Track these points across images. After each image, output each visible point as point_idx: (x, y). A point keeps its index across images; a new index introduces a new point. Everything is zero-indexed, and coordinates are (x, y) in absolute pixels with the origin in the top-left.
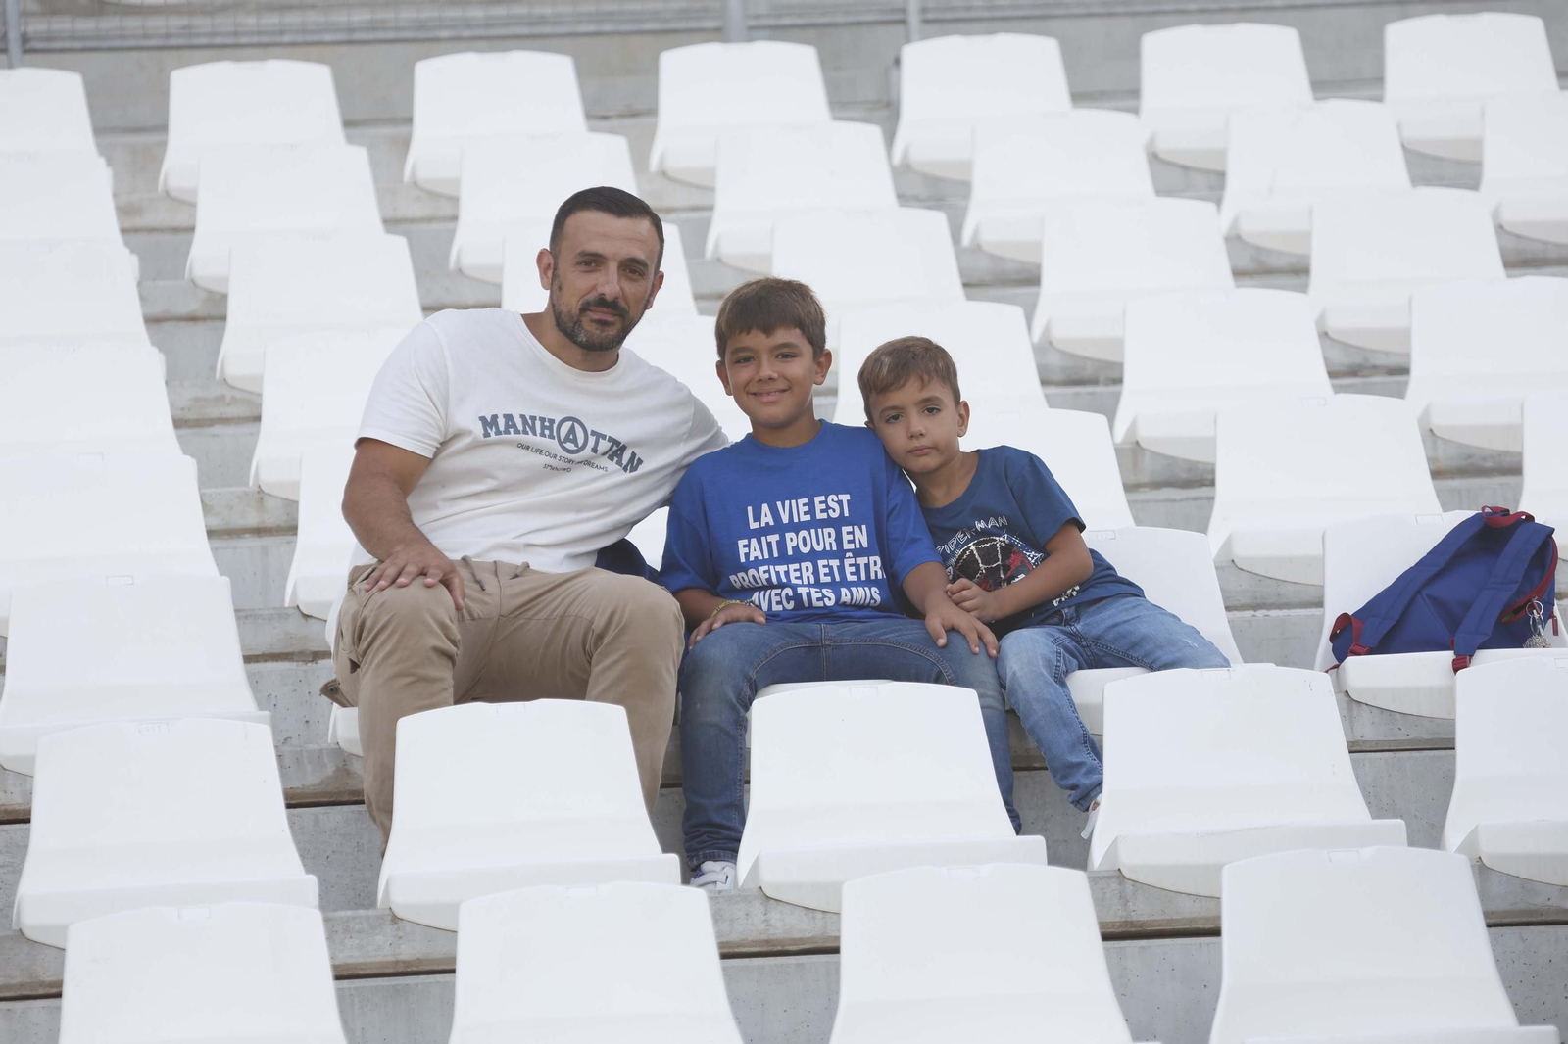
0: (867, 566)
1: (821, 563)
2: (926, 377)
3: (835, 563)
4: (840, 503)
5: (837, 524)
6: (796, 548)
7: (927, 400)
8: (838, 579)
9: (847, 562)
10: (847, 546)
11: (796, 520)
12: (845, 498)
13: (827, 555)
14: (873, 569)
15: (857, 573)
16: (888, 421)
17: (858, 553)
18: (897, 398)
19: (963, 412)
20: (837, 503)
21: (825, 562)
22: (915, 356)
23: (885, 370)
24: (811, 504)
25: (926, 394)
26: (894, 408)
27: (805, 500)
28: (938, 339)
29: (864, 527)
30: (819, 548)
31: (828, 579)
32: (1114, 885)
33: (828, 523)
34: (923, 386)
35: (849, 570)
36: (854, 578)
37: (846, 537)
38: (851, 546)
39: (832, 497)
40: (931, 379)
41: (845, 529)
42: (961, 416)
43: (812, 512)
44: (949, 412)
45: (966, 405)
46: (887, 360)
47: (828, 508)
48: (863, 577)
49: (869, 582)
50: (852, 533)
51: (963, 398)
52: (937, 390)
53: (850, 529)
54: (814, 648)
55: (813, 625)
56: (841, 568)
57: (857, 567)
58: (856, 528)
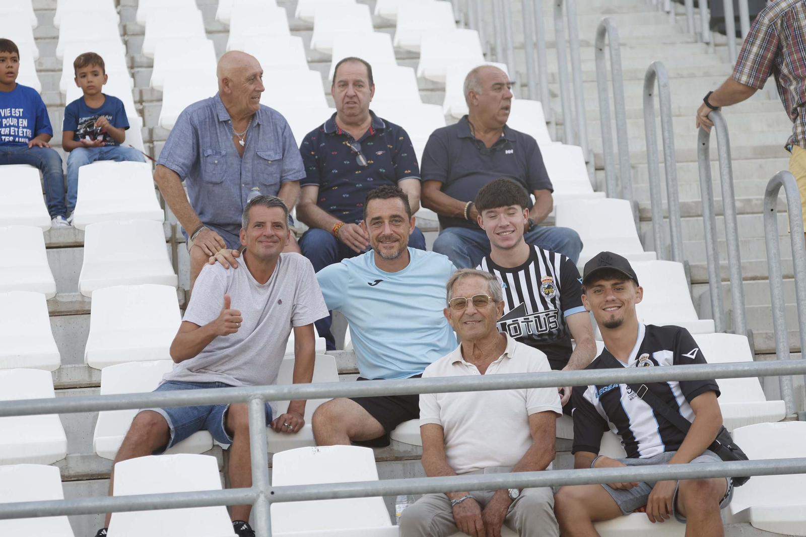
0: (26, 132)
1: (12, 128)
2: (94, 64)
3: (16, 129)
4: (20, 112)
5: (18, 118)
6: (6, 124)
7: (94, 71)
8: (16, 134)
9: (20, 130)
10: (20, 125)
11: (6, 115)
12: (21, 110)
13: (13, 126)
14: (28, 133)
15: (23, 133)
16: (82, 77)
17: (24, 128)
18: (85, 70)
19: (106, 77)
20: (18, 112)
21: (13, 128)
22: (91, 57)
23: (82, 61)
24: (11, 110)
25: (94, 69)
26: (84, 73)
27: (9, 109)
28: (99, 54)
29: (26, 120)
30: (12, 124)
31: (13, 134)
32: (72, 231)
33: (15, 117)
34: (93, 67)
35: (20, 132)
36: (22, 135)
37: (20, 122)
38: (22, 125)
39: (17, 110)
40: (96, 65)
41: (20, 120)
42: (105, 79)
43: (11, 113)
44: (101, 76)
45: (107, 75)
46: (82, 58)
47: (15, 113)
48: (25, 135)
49: (26, 137)
50: (22, 121)
51: (106, 73)
52: (97, 68)
53: (22, 120)
54: (5, 154)
55: (5, 147)
56: (18, 131)
57: (23, 132)
58: (24, 120)
